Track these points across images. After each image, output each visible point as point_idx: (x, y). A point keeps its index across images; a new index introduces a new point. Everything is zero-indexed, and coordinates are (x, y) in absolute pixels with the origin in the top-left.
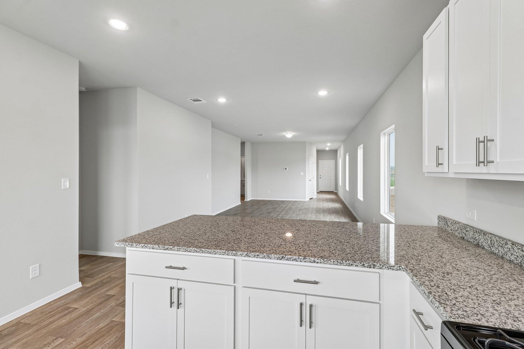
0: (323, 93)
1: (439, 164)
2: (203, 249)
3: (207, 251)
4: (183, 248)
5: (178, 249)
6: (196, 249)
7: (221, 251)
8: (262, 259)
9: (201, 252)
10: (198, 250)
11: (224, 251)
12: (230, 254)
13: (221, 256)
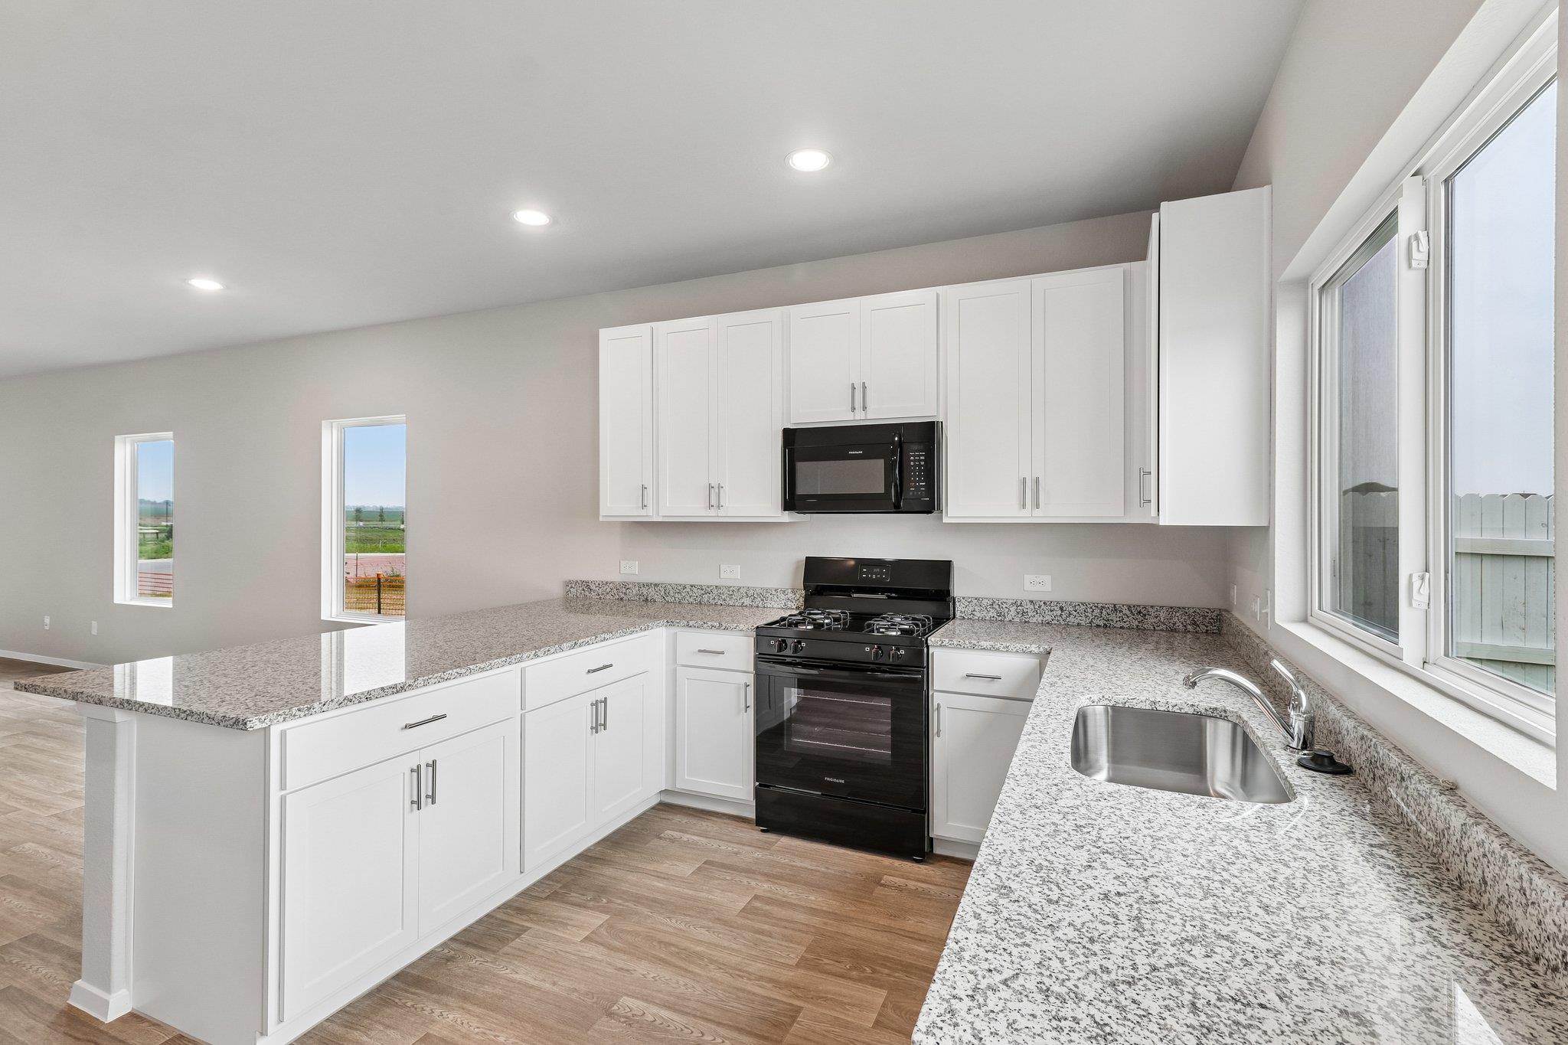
0: (206, 285)
1: (644, 506)
2: (471, 667)
3: (478, 668)
4: (436, 675)
5: (424, 681)
6: (458, 670)
7: (499, 660)
8: (553, 655)
9: (468, 673)
10: (463, 671)
11: (504, 659)
12: (513, 661)
13: (501, 670)
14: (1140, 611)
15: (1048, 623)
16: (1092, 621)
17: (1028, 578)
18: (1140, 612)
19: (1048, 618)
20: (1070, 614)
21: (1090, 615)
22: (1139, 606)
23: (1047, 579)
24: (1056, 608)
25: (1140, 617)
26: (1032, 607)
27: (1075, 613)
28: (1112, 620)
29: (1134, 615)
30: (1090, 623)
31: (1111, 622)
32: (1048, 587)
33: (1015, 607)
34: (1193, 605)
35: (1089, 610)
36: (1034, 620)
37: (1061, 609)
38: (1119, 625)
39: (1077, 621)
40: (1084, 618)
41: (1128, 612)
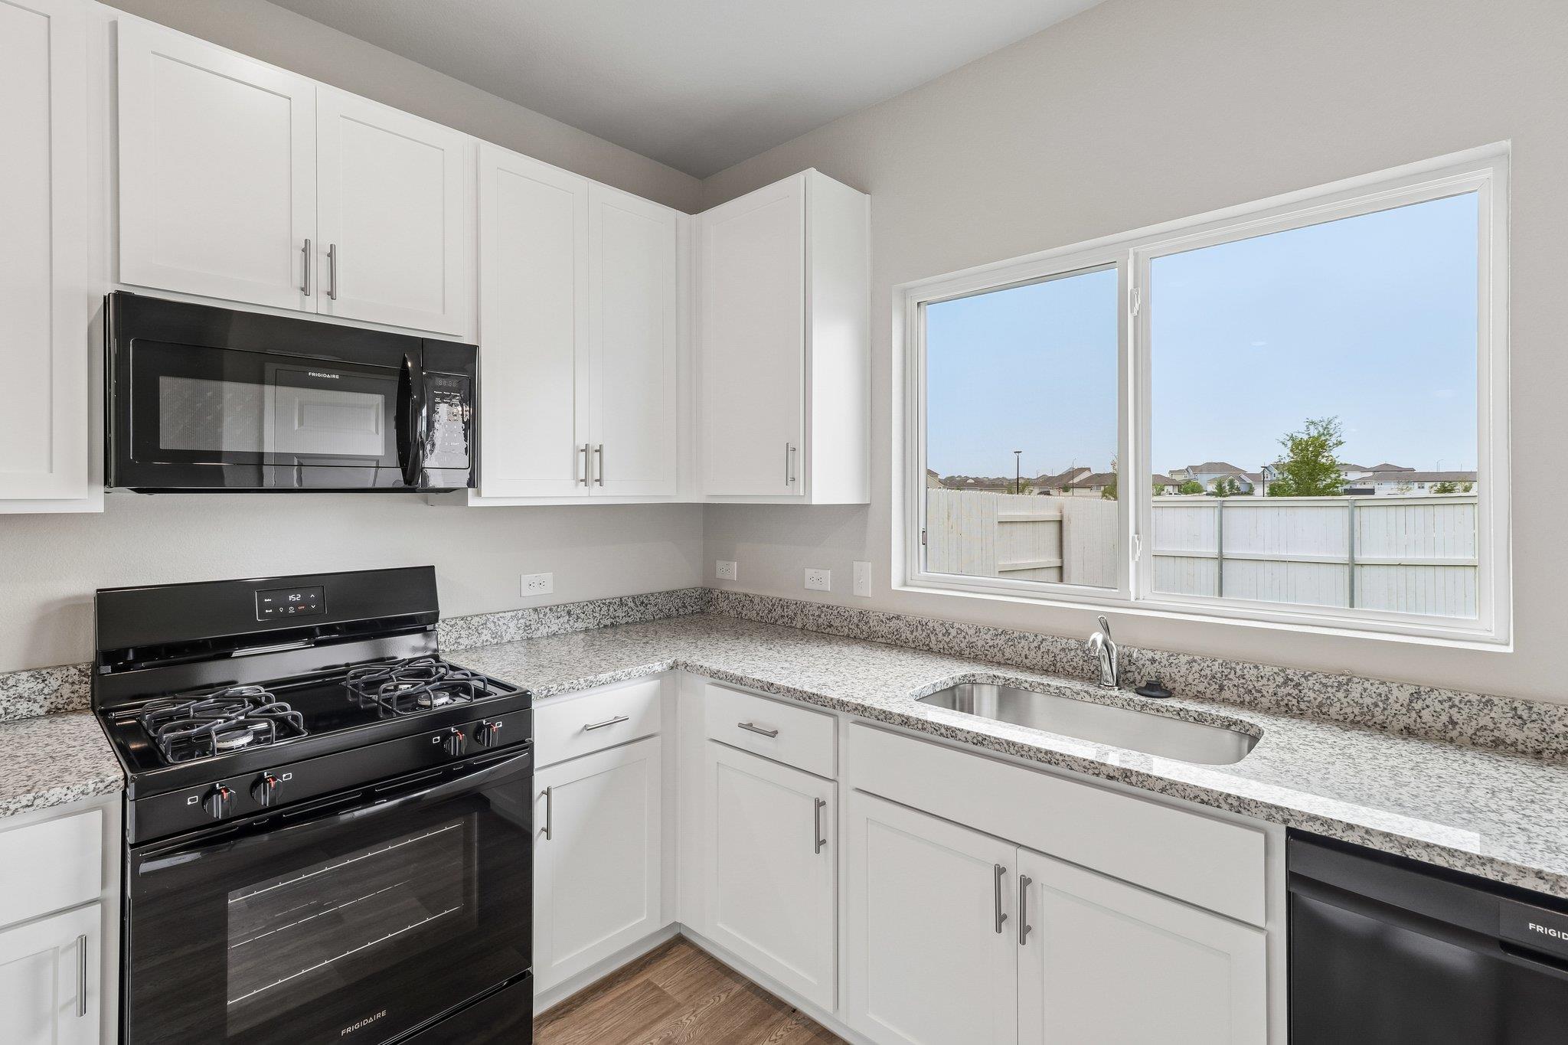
14: (642, 601)
15: (554, 634)
16: (600, 622)
17: (526, 578)
18: (642, 603)
19: (555, 628)
20: (578, 618)
21: (597, 615)
22: (641, 596)
23: (548, 576)
24: (562, 613)
25: (642, 608)
26: (536, 617)
27: (583, 616)
28: (618, 617)
29: (637, 607)
30: (598, 625)
31: (617, 619)
32: (548, 589)
33: (515, 621)
34: (681, 587)
35: (597, 609)
36: (539, 634)
37: (569, 613)
38: (624, 621)
39: (585, 625)
40: (592, 620)
41: (632, 605)
